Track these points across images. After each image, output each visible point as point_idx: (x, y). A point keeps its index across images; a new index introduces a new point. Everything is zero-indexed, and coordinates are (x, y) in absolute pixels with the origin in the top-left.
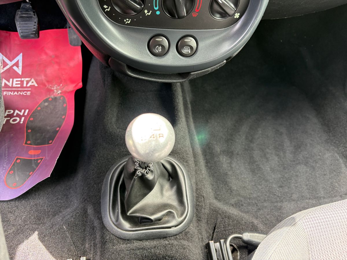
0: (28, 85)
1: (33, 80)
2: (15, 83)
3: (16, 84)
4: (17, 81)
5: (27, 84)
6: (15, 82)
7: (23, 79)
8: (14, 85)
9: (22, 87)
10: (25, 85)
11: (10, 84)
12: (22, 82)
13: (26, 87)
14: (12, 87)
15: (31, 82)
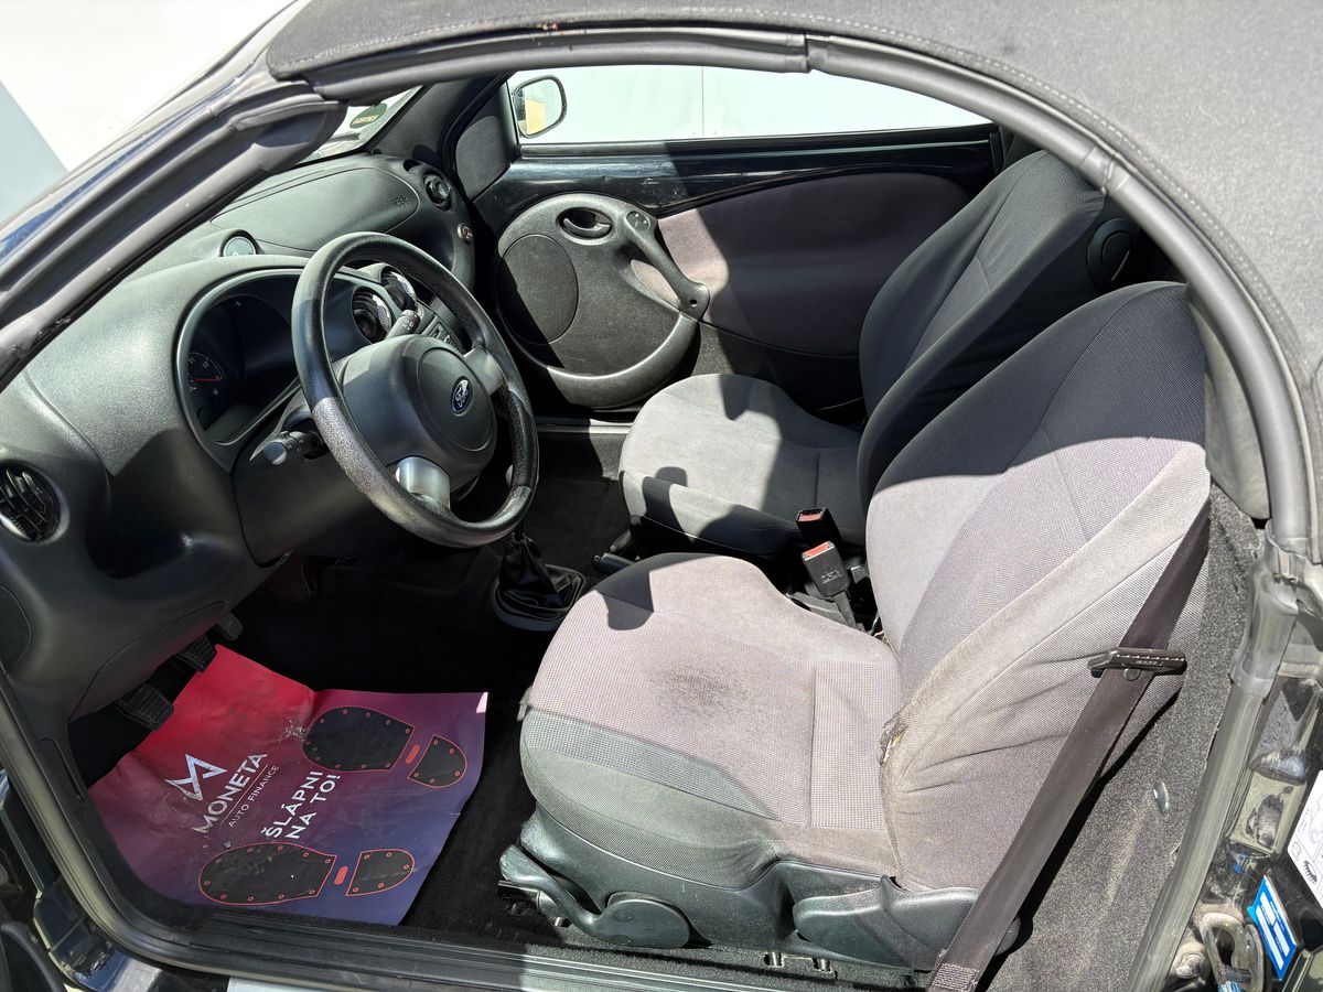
0: (257, 766)
1: (251, 758)
2: (238, 783)
3: (242, 782)
4: (235, 780)
5: (253, 767)
6: (236, 783)
7: (239, 771)
8: (242, 785)
9: (253, 776)
10: (254, 771)
11: (234, 790)
12: (243, 772)
13: (259, 770)
14: (244, 789)
15: (254, 762)
